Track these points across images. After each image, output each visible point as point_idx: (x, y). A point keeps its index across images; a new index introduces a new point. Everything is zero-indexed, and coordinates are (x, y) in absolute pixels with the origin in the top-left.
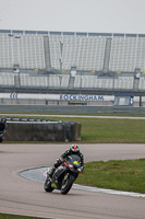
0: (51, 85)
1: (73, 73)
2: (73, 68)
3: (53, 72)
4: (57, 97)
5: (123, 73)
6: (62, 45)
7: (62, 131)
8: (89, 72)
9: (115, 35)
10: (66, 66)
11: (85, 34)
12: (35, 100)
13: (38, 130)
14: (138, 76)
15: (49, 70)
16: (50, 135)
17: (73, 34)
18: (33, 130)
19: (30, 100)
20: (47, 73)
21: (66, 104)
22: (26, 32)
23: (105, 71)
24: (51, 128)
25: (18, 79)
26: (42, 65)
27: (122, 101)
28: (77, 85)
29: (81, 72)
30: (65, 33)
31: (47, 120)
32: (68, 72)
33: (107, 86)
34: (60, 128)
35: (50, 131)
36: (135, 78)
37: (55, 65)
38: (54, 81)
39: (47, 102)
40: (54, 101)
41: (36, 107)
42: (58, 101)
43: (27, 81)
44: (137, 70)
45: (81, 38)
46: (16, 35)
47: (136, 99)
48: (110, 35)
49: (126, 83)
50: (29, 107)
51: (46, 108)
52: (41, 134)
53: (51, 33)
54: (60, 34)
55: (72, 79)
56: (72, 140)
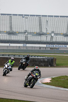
0: (42, 40)
1: (53, 35)
2: (53, 32)
3: (43, 34)
4: (45, 46)
6: (47, 21)
7: (47, 62)
8: (60, 34)
10: (49, 31)
11: (58, 16)
13: (36, 61)
15: (41, 33)
16: (41, 63)
17: (52, 16)
18: (33, 61)
19: (32, 47)
21: (49, 49)
22: (31, 15)
24: (42, 60)
25: (26, 37)
26: (38, 31)
28: (54, 40)
29: (56, 34)
30: (48, 16)
31: (40, 56)
32: (50, 34)
34: (46, 60)
35: (41, 62)
37: (44, 31)
38: (43, 38)
39: (40, 48)
40: (43, 47)
41: (35, 50)
42: (45, 48)
43: (31, 38)
45: (56, 18)
46: (26, 17)
50: (32, 50)
51: (40, 51)
52: (38, 63)
53: (42, 16)
54: (46, 16)
55: (52, 37)
56: (52, 66)
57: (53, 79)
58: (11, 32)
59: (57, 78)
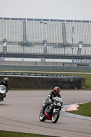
0: (66, 53)
1: (81, 46)
2: (80, 43)
3: (68, 45)
4: (70, 61)
6: (73, 28)
7: (73, 82)
8: (90, 45)
10: (76, 42)
11: (88, 21)
13: (58, 82)
15: (65, 44)
16: (65, 85)
17: (80, 21)
18: (55, 82)
19: (53, 62)
20: (64, 46)
22: (51, 20)
24: (66, 80)
25: (46, 50)
26: (61, 41)
28: (82, 53)
29: (85, 46)
30: (75, 21)
31: (65, 75)
32: (77, 45)
34: (72, 80)
35: (66, 83)
37: (69, 41)
38: (68, 51)
39: (64, 64)
40: (68, 63)
41: (57, 67)
42: (71, 64)
43: (51, 51)
45: (85, 24)
46: (44, 22)
50: (53, 67)
51: (64, 67)
53: (67, 21)
54: (72, 21)
55: (80, 50)
56: (79, 88)
57: (81, 105)
58: (25, 42)
59: (86, 104)
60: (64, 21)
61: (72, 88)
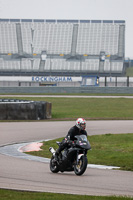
0: (23, 68)
1: (44, 57)
2: (44, 52)
3: (25, 56)
4: (29, 79)
5: (89, 56)
6: (33, 31)
7: (34, 110)
8: (58, 56)
9: (82, 21)
10: (37, 51)
11: (54, 21)
12: (9, 82)
13: (12, 110)
14: (103, 58)
15: (21, 54)
16: (23, 114)
17: (43, 21)
18: (7, 109)
19: (4, 82)
20: (19, 57)
21: (37, 86)
23: (73, 54)
24: (24, 107)
26: (15, 50)
27: (89, 81)
28: (47, 67)
29: (51, 56)
30: (35, 21)
31: (21, 100)
32: (39, 56)
33: (75, 68)
34: (32, 107)
35: (23, 111)
36: (101, 60)
37: (27, 50)
38: (26, 65)
39: (20, 83)
40: (26, 82)
41: (10, 89)
42: (30, 83)
43: (1, 65)
44: (102, 53)
45: (50, 24)
47: (102, 79)
48: (77, 21)
49: (92, 65)
50: (4, 89)
51: (19, 89)
52: (15, 113)
53: (23, 20)
54: (30, 21)
55: (43, 62)
56: (43, 118)
57: (45, 144)
59: (53, 142)
60: (18, 20)
61: (32, 118)
